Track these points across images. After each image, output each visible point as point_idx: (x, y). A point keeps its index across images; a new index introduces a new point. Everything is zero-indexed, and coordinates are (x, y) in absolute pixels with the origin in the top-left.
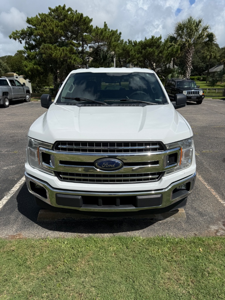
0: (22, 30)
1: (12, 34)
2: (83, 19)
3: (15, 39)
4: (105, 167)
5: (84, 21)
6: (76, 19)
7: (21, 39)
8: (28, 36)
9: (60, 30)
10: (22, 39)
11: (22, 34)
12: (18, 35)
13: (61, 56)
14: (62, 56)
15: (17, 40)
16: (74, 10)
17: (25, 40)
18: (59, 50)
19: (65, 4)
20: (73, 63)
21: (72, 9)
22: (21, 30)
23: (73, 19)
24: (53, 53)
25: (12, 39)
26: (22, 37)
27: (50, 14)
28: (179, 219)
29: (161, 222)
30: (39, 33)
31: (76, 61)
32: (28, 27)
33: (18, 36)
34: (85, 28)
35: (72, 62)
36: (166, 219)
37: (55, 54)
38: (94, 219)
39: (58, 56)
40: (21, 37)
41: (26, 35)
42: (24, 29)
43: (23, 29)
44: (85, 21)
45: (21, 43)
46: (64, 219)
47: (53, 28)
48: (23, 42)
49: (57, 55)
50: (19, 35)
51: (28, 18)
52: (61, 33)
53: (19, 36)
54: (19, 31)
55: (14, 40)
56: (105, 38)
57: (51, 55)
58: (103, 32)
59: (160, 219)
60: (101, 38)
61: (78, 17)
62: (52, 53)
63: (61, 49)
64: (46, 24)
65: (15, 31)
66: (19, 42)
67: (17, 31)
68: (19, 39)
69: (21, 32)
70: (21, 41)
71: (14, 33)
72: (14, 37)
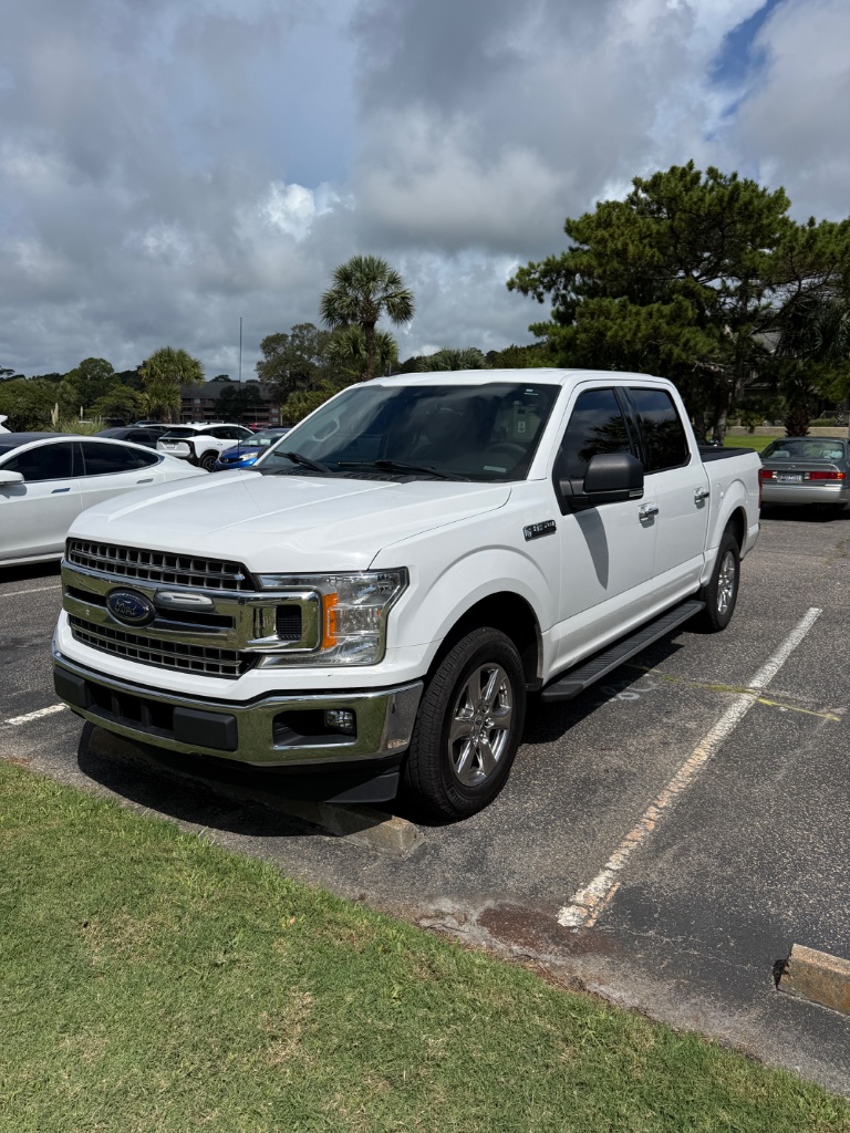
0: (549, 260)
1: (517, 276)
2: (741, 202)
3: (525, 291)
4: (120, 613)
5: (746, 208)
6: (710, 205)
7: (541, 289)
8: (565, 276)
9: (647, 249)
10: (544, 287)
11: (545, 274)
12: (532, 276)
13: (635, 334)
14: (640, 335)
15: (530, 293)
16: (724, 174)
17: (553, 291)
18: (638, 314)
19: (691, 161)
20: (679, 356)
21: (720, 172)
22: (545, 260)
23: (700, 207)
24: (611, 328)
25: (515, 290)
26: (546, 280)
27: (633, 200)
28: (383, 849)
29: (328, 839)
30: (582, 264)
31: (690, 348)
32: (571, 249)
33: (534, 279)
34: (748, 233)
35: (676, 351)
36: (348, 837)
37: (616, 332)
38: (188, 779)
39: (625, 335)
40: (542, 283)
41: (559, 276)
42: (554, 257)
43: (551, 258)
44: (750, 208)
45: (541, 301)
46: (132, 760)
47: (625, 245)
48: (548, 297)
49: (621, 333)
50: (537, 276)
51: (568, 222)
52: (653, 256)
53: (538, 280)
54: (539, 265)
55: (521, 294)
56: (823, 260)
57: (601, 334)
58: (815, 241)
59: (332, 831)
60: (810, 259)
61: (722, 196)
62: (605, 326)
63: (644, 310)
64: (607, 235)
65: (526, 266)
66: (536, 300)
67: (532, 266)
68: (535, 289)
69: (542, 267)
70: (542, 294)
71: (522, 273)
72: (523, 284)
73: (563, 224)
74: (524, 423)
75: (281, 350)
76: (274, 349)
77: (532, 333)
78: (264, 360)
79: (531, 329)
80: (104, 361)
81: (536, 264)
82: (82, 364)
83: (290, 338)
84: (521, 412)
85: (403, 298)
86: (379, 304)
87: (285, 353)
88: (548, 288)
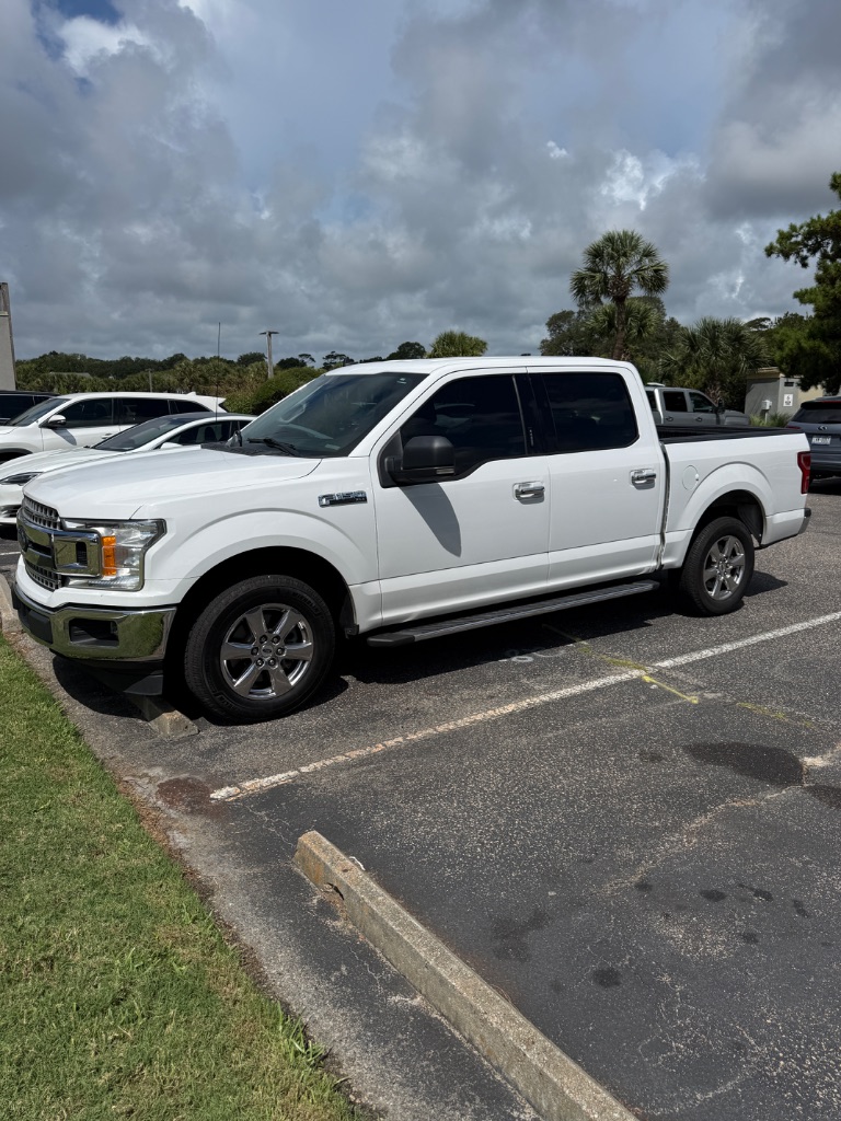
0: (813, 221)
1: (777, 241)
3: (786, 256)
7: (805, 253)
8: (833, 236)
10: (808, 251)
11: (808, 236)
12: (794, 239)
15: (792, 258)
17: (818, 254)
22: (809, 221)
25: (774, 256)
26: (810, 243)
33: (795, 242)
40: (806, 246)
41: (825, 236)
42: (819, 217)
43: (815, 218)
45: (805, 265)
48: (813, 260)
50: (800, 238)
51: (835, 177)
53: (801, 243)
54: (801, 227)
55: (781, 258)
65: (786, 229)
66: (799, 265)
67: (793, 228)
68: (798, 253)
69: (806, 229)
70: (806, 258)
71: (783, 237)
72: (785, 247)
73: (829, 179)
74: (791, 396)
75: (565, 327)
76: (559, 327)
77: (797, 301)
78: (549, 339)
79: (796, 295)
80: (418, 345)
81: (798, 225)
82: (400, 348)
83: (576, 315)
84: (787, 384)
85: (656, 271)
86: (630, 278)
87: (569, 330)
88: (813, 251)
